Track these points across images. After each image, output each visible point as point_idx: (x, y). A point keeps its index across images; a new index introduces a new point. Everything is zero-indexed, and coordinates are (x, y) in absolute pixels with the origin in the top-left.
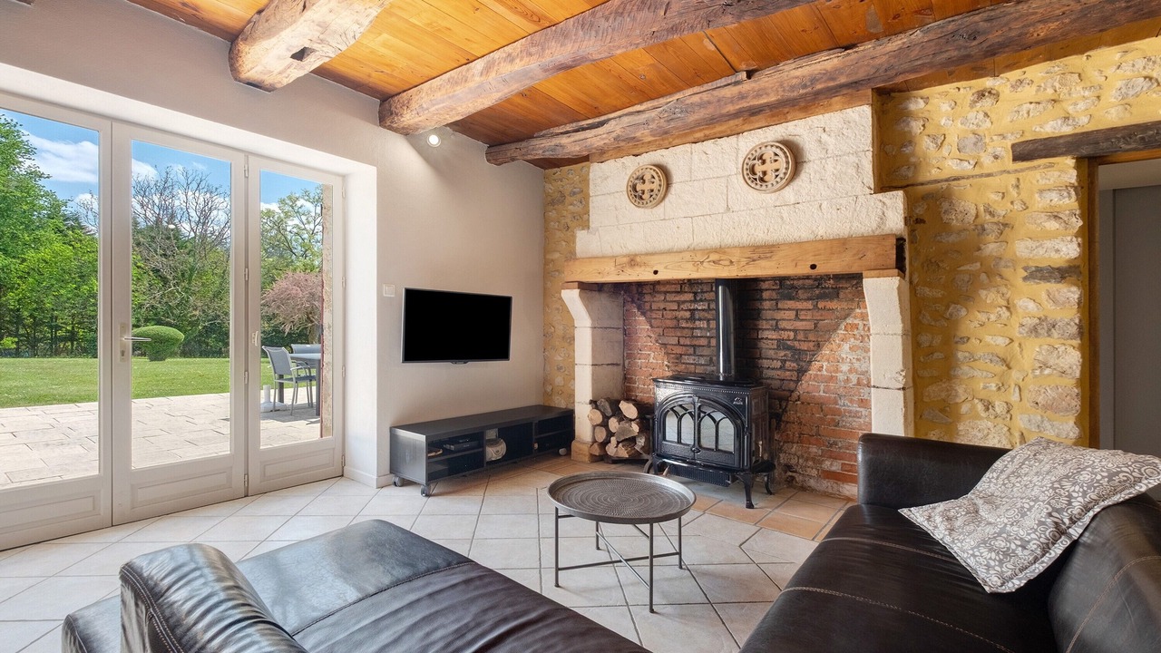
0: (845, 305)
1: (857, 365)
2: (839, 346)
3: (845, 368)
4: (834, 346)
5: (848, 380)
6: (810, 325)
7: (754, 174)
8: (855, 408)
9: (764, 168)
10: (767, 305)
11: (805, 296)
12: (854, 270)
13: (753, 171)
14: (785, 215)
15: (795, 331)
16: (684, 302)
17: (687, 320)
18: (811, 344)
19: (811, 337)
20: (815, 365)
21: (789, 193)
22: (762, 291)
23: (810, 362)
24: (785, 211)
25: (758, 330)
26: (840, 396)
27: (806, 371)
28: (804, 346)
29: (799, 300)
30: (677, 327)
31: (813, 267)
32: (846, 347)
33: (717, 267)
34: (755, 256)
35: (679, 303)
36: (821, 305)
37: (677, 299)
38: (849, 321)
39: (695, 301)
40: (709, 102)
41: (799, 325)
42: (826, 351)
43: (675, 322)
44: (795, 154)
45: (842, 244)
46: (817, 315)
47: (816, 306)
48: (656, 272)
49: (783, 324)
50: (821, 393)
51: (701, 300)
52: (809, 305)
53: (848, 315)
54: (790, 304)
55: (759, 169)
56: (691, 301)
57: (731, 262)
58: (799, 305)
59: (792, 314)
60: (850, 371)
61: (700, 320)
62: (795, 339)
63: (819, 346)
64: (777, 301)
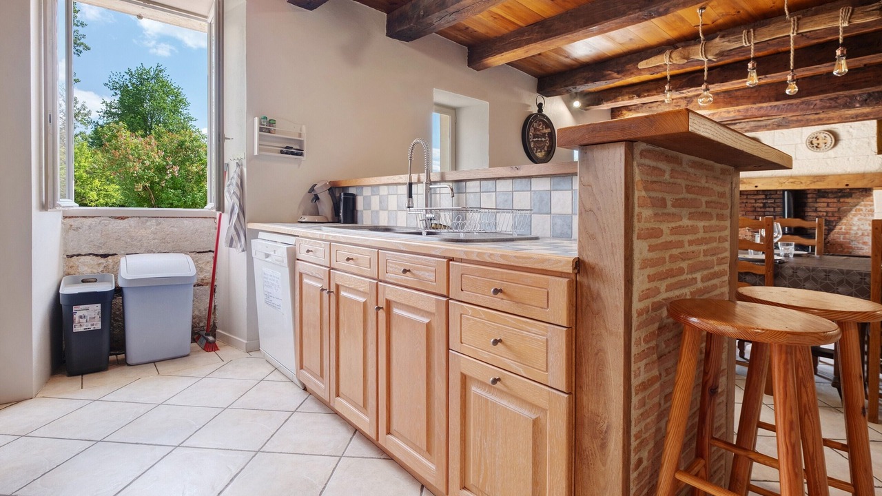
0: (855, 200)
1: (861, 227)
2: (852, 218)
3: (855, 228)
4: (849, 218)
5: (857, 233)
6: (836, 209)
7: (812, 144)
8: (860, 246)
9: (818, 142)
10: (810, 200)
11: (833, 196)
12: (869, 186)
13: (811, 143)
14: (829, 162)
15: (827, 212)
16: (759, 199)
17: (761, 208)
18: (836, 218)
19: (836, 214)
20: (838, 227)
21: (831, 153)
22: (807, 194)
23: (835, 226)
24: (829, 161)
25: (805, 212)
26: (852, 241)
27: (833, 230)
28: (832, 219)
29: (829, 198)
30: (755, 211)
31: (847, 185)
32: (856, 219)
33: (792, 184)
34: (815, 180)
35: (756, 200)
36: (842, 200)
37: (755, 197)
38: (858, 207)
39: (766, 199)
40: (802, 120)
41: (829, 209)
42: (844, 221)
43: (753, 209)
44: (836, 138)
45: (863, 176)
46: (839, 205)
47: (839, 201)
48: (756, 187)
49: (819, 209)
50: (842, 240)
51: (770, 198)
52: (835, 200)
53: (857, 205)
54: (824, 200)
55: (815, 142)
56: (763, 199)
57: (801, 183)
58: (829, 200)
59: (825, 205)
60: (858, 230)
61: (769, 207)
62: (827, 216)
63: (840, 219)
64: (816, 199)
